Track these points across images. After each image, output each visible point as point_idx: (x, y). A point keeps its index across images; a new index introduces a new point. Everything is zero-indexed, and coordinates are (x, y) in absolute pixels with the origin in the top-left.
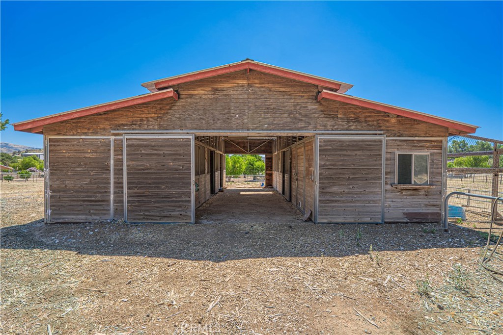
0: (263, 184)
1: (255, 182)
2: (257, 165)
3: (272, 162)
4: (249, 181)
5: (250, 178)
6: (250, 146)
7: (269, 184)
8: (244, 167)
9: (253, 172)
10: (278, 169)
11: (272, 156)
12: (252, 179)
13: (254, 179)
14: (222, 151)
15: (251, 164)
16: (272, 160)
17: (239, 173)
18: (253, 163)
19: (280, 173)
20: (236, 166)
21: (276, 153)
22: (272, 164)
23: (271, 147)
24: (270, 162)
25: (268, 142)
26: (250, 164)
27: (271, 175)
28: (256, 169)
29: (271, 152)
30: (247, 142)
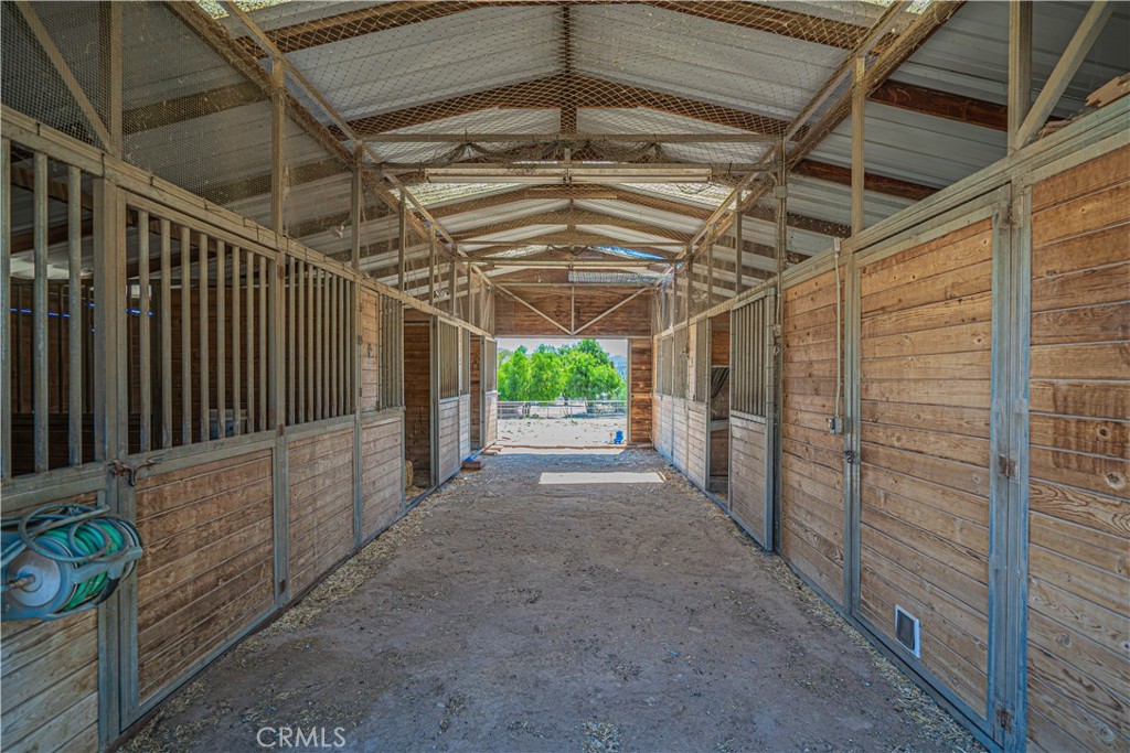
0: (619, 434)
1: (593, 417)
2: (596, 375)
3: (651, 363)
4: (575, 416)
5: (580, 406)
6: (577, 310)
7: (642, 436)
8: (563, 380)
9: (586, 393)
10: (684, 385)
11: (651, 344)
12: (585, 410)
13: (589, 411)
14: (483, 322)
15: (581, 373)
16: (651, 356)
17: (554, 394)
18: (588, 370)
19: (692, 404)
20: (545, 376)
21: (671, 330)
22: (650, 370)
23: (647, 315)
24: (644, 363)
25: (640, 297)
26: (579, 371)
27: (647, 406)
28: (594, 385)
29: (647, 332)
30: (569, 298)
